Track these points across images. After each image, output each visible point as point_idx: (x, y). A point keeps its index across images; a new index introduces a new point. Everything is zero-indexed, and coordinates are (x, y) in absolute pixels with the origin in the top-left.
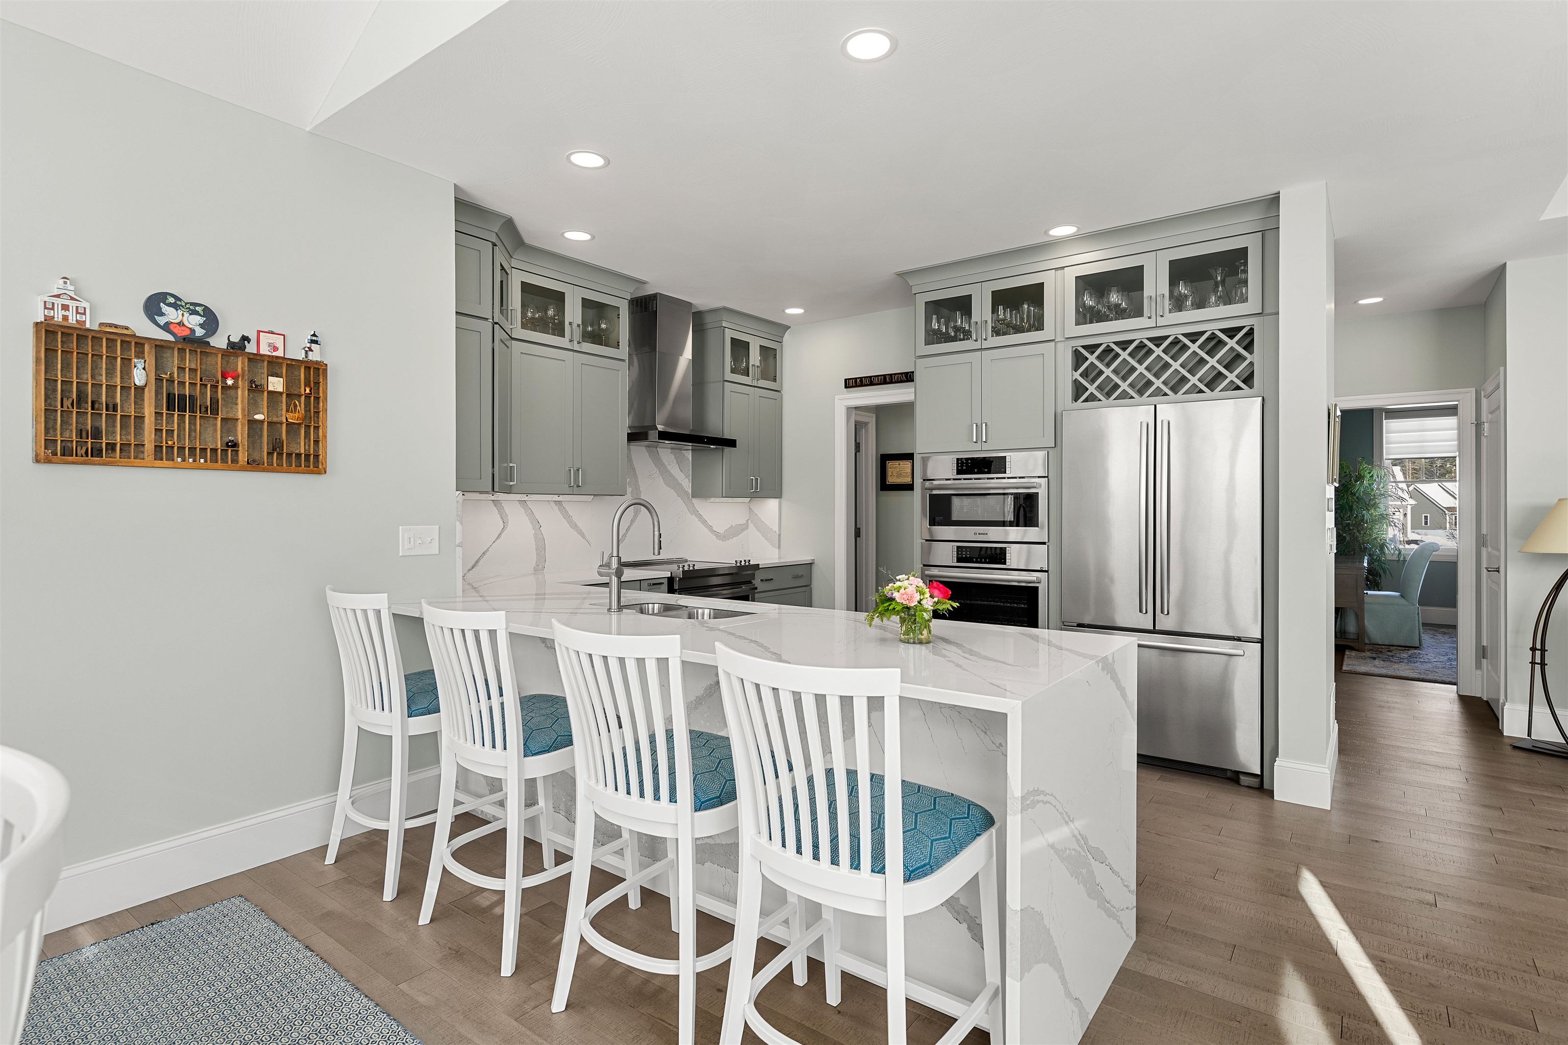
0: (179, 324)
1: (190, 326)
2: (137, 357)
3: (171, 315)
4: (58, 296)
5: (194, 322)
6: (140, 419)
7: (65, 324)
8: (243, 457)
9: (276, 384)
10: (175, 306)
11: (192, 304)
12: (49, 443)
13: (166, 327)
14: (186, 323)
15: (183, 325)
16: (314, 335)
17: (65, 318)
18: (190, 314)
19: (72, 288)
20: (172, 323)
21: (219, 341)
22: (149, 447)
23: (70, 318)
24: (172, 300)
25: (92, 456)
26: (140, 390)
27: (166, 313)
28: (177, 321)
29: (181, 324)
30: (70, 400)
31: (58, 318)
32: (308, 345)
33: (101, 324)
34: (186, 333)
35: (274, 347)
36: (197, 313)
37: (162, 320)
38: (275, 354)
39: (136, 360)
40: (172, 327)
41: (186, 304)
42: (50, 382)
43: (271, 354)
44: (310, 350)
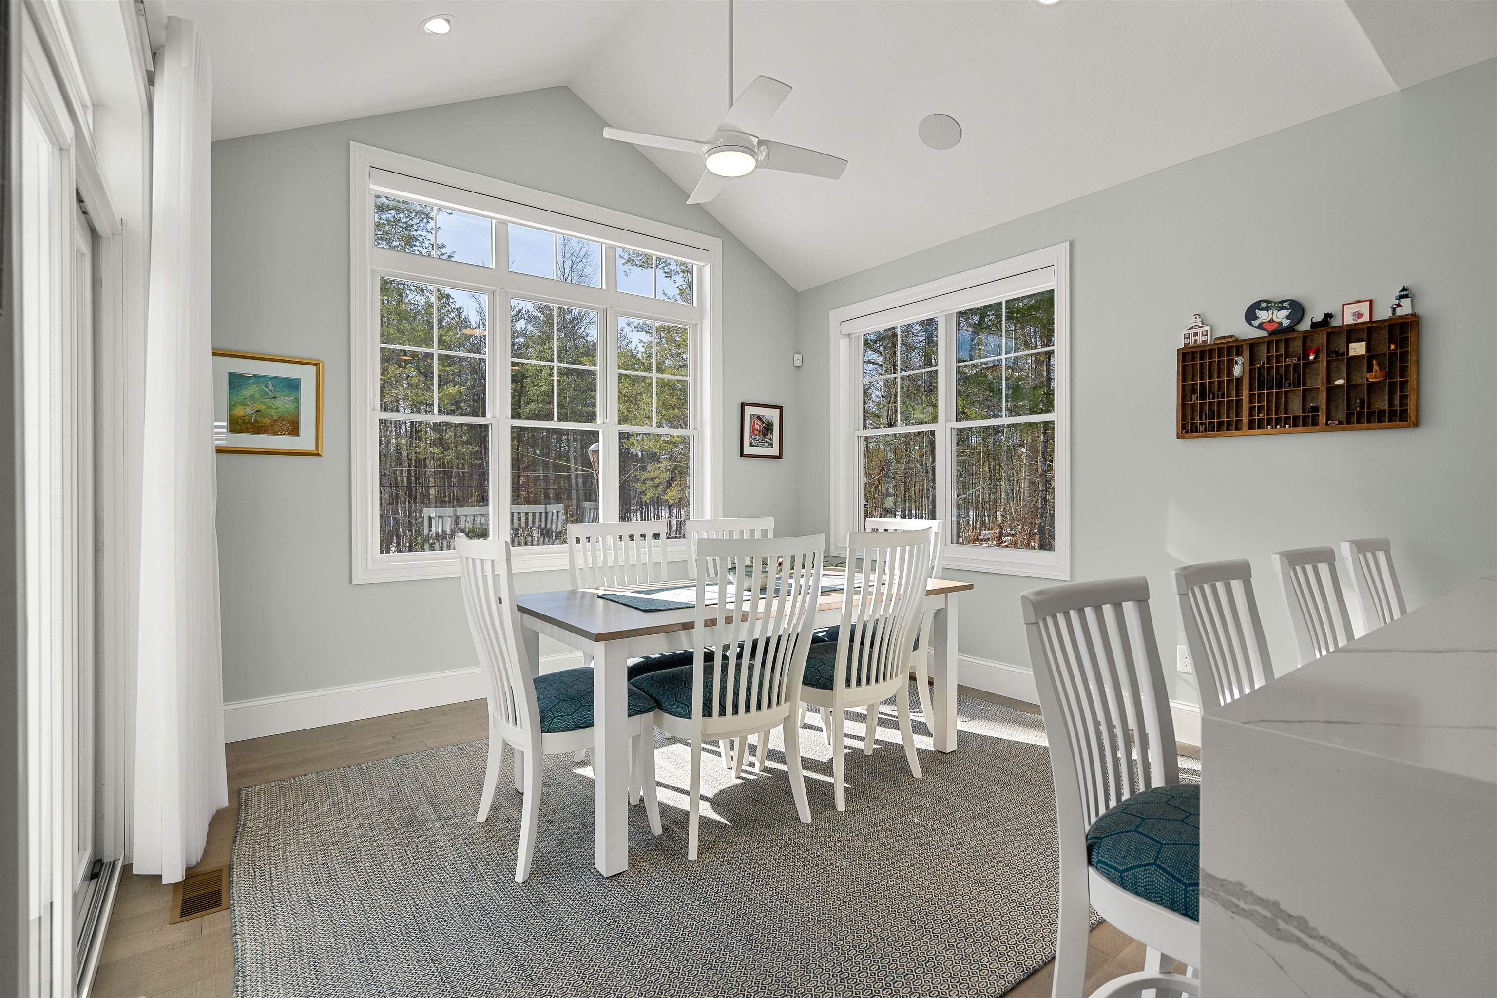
0: (1269, 322)
1: (1278, 320)
2: (1237, 355)
3: (1263, 316)
4: (1192, 328)
5: (1281, 317)
6: (1239, 402)
7: (1196, 345)
8: (1322, 418)
9: (1358, 349)
10: (1267, 309)
11: (1280, 302)
12: (1184, 427)
13: (1260, 327)
14: (1275, 319)
15: (1273, 321)
16: (1404, 290)
17: (1196, 341)
18: (1278, 311)
19: (1200, 320)
20: (1264, 322)
21: (1305, 326)
22: (1245, 420)
23: (1198, 340)
24: (1264, 305)
25: (1208, 431)
26: (1239, 380)
27: (1260, 316)
28: (1268, 319)
29: (1271, 321)
30: (1196, 395)
31: (1192, 343)
32: (1397, 302)
33: (1217, 339)
34: (1275, 326)
35: (1359, 314)
36: (1284, 308)
37: (1256, 323)
38: (1360, 321)
39: (1236, 359)
40: (1264, 326)
41: (1275, 303)
42: (1183, 386)
43: (1355, 322)
44: (1399, 305)
